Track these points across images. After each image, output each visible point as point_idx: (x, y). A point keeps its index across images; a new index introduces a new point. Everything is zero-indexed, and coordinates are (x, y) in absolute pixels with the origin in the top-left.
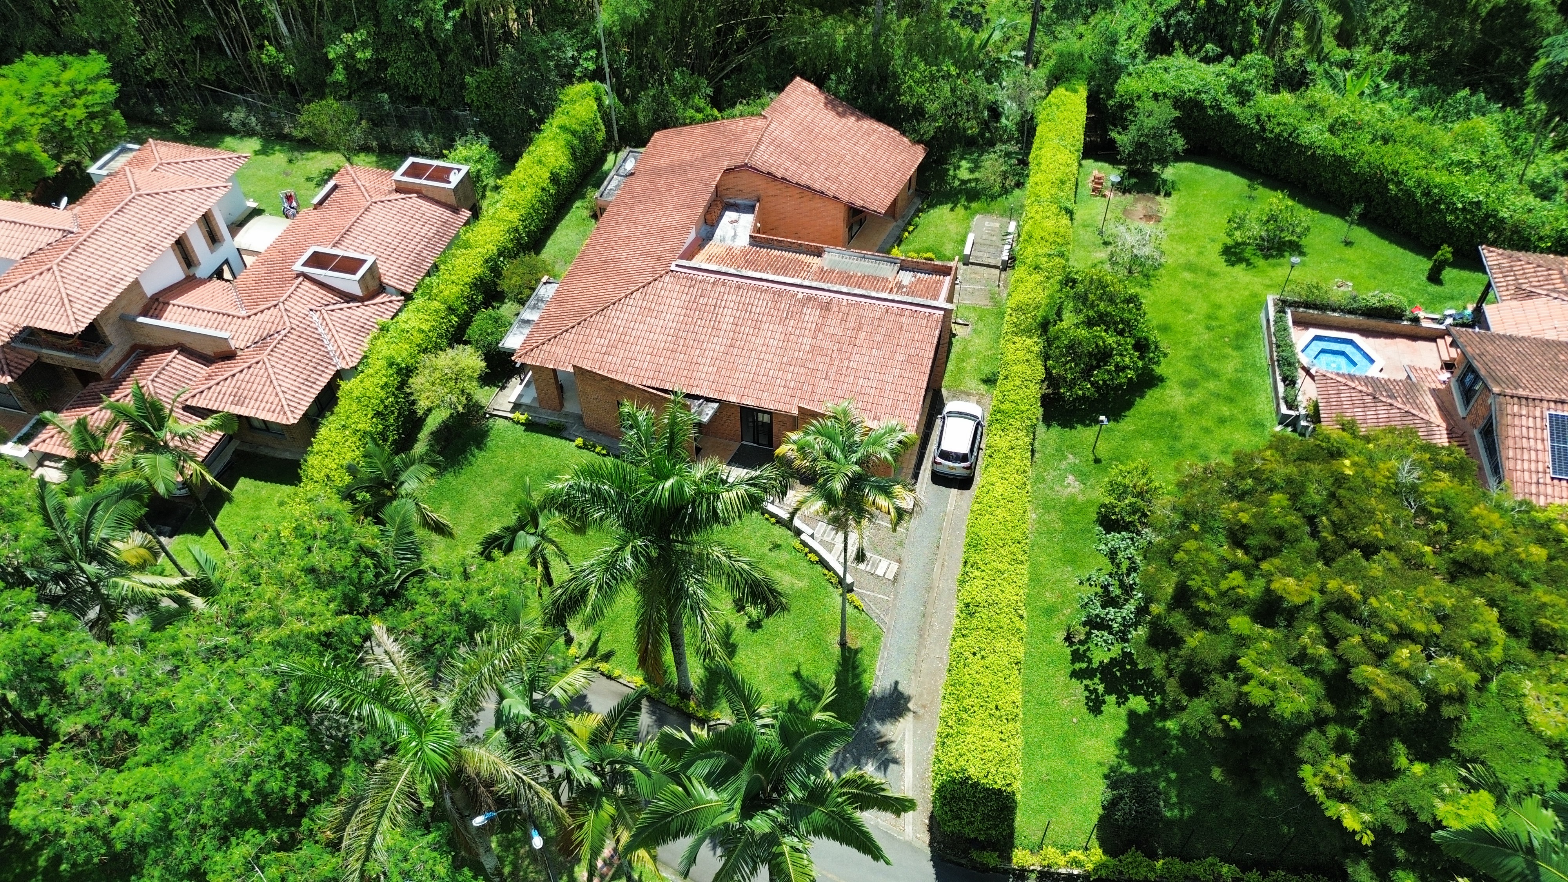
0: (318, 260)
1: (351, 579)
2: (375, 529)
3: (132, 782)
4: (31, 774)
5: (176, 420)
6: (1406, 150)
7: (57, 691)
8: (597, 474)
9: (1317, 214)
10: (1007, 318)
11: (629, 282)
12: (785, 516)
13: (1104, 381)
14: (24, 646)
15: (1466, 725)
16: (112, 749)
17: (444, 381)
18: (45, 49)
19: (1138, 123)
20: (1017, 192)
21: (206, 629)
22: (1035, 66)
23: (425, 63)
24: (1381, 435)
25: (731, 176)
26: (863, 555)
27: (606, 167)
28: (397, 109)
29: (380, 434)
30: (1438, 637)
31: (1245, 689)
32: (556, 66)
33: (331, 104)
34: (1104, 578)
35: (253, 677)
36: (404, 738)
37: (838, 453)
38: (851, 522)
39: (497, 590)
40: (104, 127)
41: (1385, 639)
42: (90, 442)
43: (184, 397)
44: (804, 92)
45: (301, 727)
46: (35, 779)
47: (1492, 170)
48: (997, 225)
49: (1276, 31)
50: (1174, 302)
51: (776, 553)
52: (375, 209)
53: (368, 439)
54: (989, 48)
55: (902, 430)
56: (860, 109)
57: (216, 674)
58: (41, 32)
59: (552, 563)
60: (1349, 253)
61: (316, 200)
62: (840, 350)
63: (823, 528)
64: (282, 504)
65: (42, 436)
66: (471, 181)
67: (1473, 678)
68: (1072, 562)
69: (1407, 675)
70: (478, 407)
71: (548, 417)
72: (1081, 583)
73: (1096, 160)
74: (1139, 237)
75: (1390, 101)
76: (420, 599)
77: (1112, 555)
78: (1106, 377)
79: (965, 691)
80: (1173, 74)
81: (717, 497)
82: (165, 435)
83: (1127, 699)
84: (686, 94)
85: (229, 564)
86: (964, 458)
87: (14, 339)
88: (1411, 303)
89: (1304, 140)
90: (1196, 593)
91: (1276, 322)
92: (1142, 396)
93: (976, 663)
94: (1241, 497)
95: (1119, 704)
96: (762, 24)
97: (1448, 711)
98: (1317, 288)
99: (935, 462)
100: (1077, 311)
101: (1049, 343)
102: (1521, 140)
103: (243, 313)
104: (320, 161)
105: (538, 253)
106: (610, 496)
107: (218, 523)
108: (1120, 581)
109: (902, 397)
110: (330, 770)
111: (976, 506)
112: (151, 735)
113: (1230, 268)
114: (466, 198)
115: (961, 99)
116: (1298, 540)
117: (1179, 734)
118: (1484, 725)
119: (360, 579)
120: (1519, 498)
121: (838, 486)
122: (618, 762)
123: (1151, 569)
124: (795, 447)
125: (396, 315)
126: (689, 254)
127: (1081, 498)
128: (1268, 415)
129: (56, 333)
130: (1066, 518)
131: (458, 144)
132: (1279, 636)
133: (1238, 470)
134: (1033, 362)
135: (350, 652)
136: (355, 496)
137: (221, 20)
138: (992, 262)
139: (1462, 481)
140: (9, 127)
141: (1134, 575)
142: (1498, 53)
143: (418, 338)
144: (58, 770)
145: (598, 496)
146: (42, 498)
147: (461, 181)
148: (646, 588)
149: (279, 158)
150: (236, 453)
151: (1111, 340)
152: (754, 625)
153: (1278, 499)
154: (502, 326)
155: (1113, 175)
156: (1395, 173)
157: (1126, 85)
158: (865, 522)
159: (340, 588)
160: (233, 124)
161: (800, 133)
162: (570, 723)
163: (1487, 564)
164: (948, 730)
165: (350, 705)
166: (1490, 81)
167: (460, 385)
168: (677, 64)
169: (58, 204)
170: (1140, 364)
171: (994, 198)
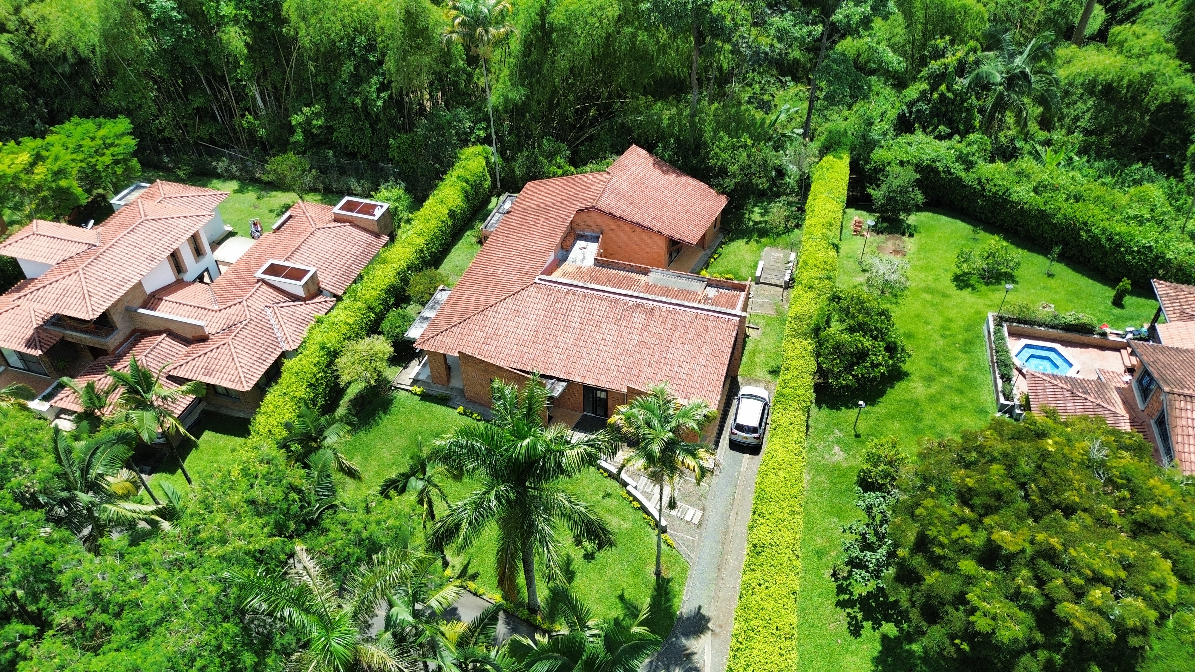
0: (274, 270)
1: (281, 509)
2: (302, 472)
3: (105, 663)
4: (28, 654)
5: (161, 386)
6: (1092, 206)
7: (55, 591)
8: (471, 434)
9: (1026, 253)
10: (788, 324)
11: (503, 291)
12: (615, 471)
13: (863, 375)
14: (33, 554)
15: (1148, 653)
16: (92, 637)
17: (361, 361)
18: (86, 115)
19: (888, 182)
20: (796, 231)
21: (170, 546)
22: (812, 140)
23: (361, 129)
24: (1077, 422)
25: (582, 215)
26: (675, 503)
27: (490, 207)
28: (338, 161)
29: (312, 400)
30: (1124, 582)
31: (972, 618)
32: (457, 133)
33: (291, 157)
34: (862, 528)
35: (203, 582)
36: (315, 634)
37: (656, 423)
38: (666, 477)
39: (391, 522)
40: (125, 170)
41: (1082, 582)
42: (96, 401)
43: (167, 369)
44: (638, 155)
45: (237, 624)
46: (31, 659)
47: (1160, 222)
48: (781, 255)
49: (992, 117)
50: (916, 316)
51: (607, 500)
52: (318, 234)
53: (302, 404)
54: (777, 126)
55: (706, 407)
56: (680, 169)
57: (176, 580)
58: (85, 102)
59: (435, 503)
60: (1051, 282)
61: (275, 226)
62: (660, 345)
63: (644, 481)
64: (233, 450)
65: (60, 396)
66: (391, 215)
67: (1152, 615)
68: (838, 515)
69: (1100, 611)
70: (386, 381)
71: (438, 390)
72: (844, 531)
73: (857, 209)
74: (889, 266)
75: (1080, 170)
76: (332, 527)
77: (869, 509)
78: (864, 371)
79: (752, 614)
80: (914, 147)
81: (562, 454)
82: (151, 396)
83: (881, 625)
84: (550, 156)
85: (191, 495)
86: (754, 430)
87: (46, 323)
88: (1100, 321)
89: (1015, 198)
90: (933, 541)
91: (995, 333)
92: (892, 387)
93: (761, 592)
94: (967, 466)
95: (874, 629)
96: (609, 106)
97: (1134, 641)
98: (1027, 308)
99: (732, 433)
100: (842, 321)
101: (820, 344)
102: (1182, 201)
103: (216, 308)
104: (280, 198)
105: (437, 268)
106: (481, 450)
107: (185, 465)
108: (875, 530)
109: (707, 382)
110: (256, 660)
111: (763, 468)
112: (123, 627)
113: (959, 292)
114: (386, 227)
115: (754, 162)
116: (1013, 502)
117: (922, 655)
118: (1163, 654)
119: (288, 509)
120: (1187, 474)
121: (656, 448)
122: (479, 661)
123: (898, 521)
124: (623, 417)
125: (329, 311)
126: (549, 271)
127: (844, 465)
128: (990, 405)
129: (77, 319)
130: (833, 479)
131: (382, 188)
132: (999, 577)
133: (965, 445)
134: (808, 358)
135: (278, 566)
136: (289, 447)
137: (216, 97)
138: (777, 282)
139: (1141, 459)
140: (56, 168)
141: (885, 526)
142: (1163, 137)
143: (345, 329)
144: (50, 653)
145: (471, 450)
146: (55, 441)
147: (383, 215)
148: (506, 525)
149: (251, 196)
150: (204, 412)
151: (868, 343)
152: (589, 557)
153: (996, 468)
154: (407, 321)
155: (869, 220)
156: (1085, 223)
157: (879, 155)
158: (676, 478)
159: (273, 516)
160: (219, 171)
161: (633, 185)
162: (443, 628)
163: (1162, 525)
164: (739, 645)
165: (275, 608)
166: (1157, 157)
167: (373, 365)
168: (545, 134)
169: (86, 225)
170: (890, 362)
171: (779, 235)
